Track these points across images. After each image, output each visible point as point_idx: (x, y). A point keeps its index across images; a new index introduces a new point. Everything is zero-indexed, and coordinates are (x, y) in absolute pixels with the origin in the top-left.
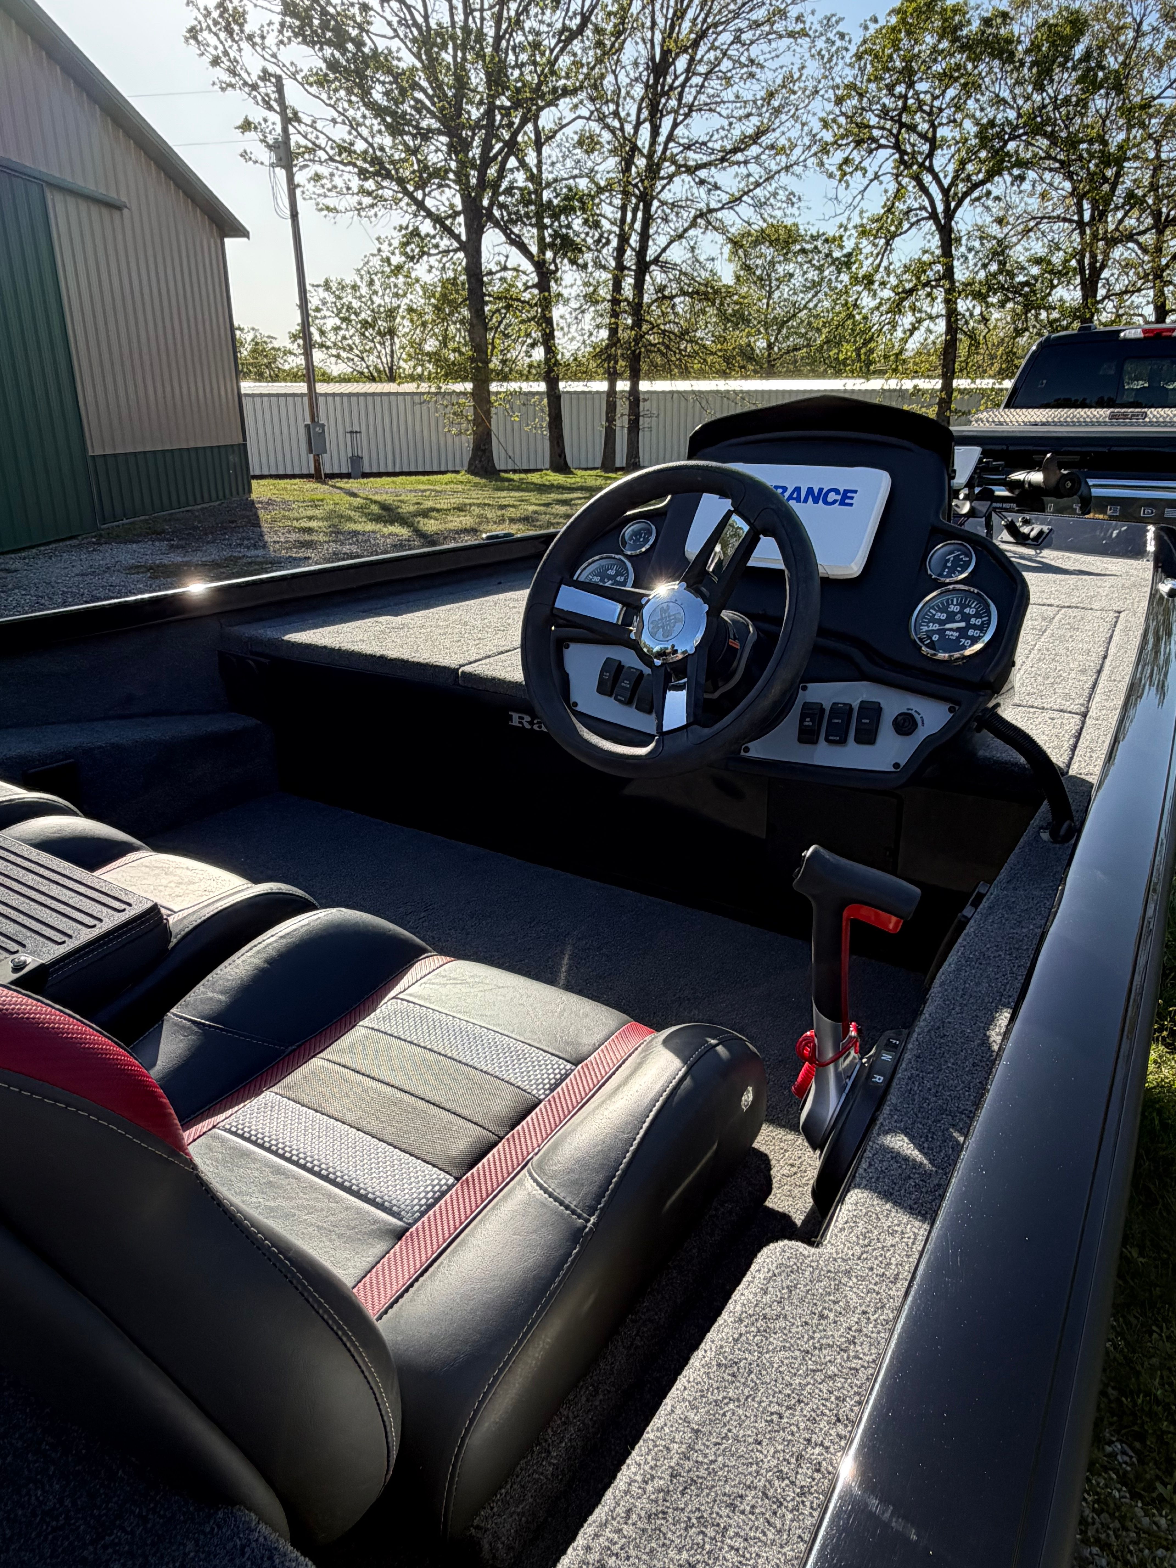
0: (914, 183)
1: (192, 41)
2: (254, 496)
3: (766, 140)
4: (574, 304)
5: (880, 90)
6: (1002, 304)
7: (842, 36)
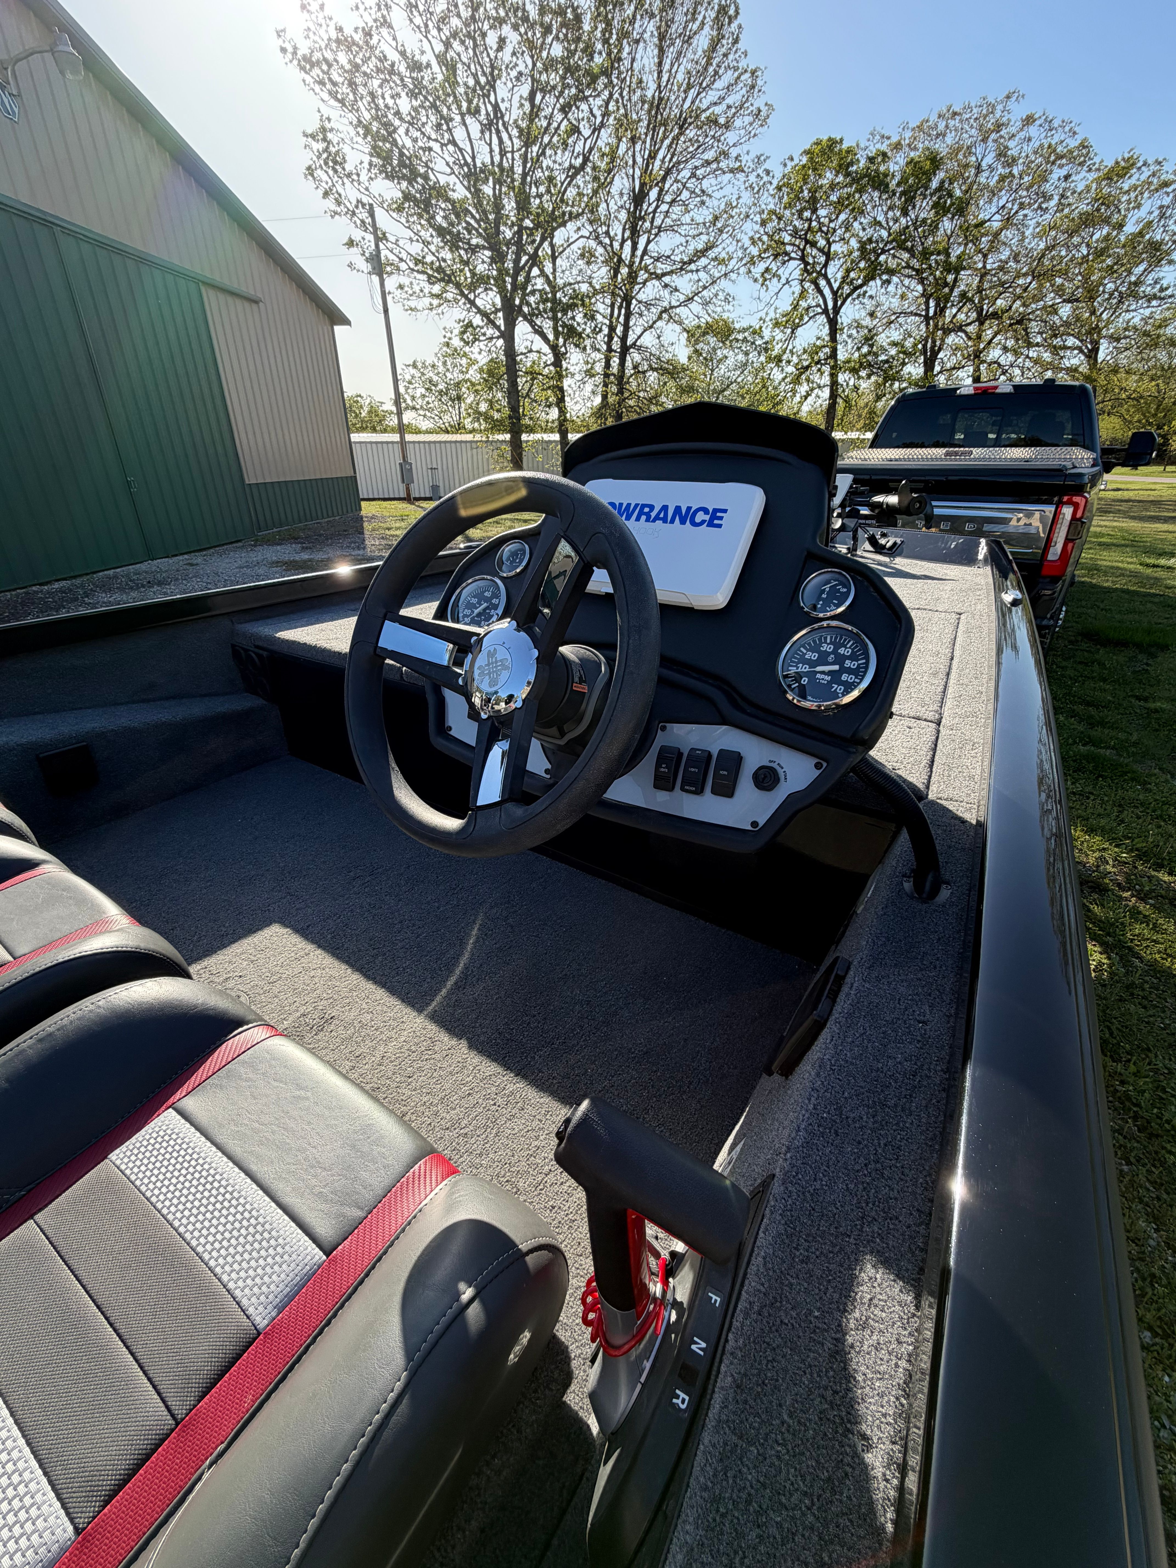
0: (813, 287)
1: (310, 177)
2: (363, 513)
3: (712, 254)
4: (578, 377)
5: (793, 214)
6: (869, 376)
7: (768, 172)
